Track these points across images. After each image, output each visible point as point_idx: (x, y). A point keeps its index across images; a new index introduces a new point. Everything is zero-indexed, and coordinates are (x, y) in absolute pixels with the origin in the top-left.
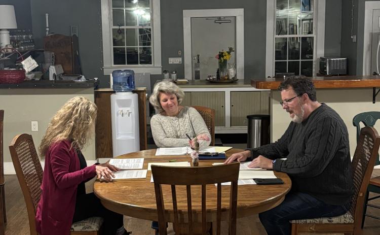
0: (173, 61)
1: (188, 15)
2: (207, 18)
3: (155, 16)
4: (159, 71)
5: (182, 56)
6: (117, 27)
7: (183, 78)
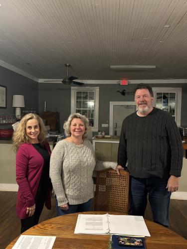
0: (103, 125)
1: (112, 104)
2: (122, 106)
3: (96, 104)
4: (97, 130)
5: (109, 123)
6: (78, 109)
7: (108, 135)
